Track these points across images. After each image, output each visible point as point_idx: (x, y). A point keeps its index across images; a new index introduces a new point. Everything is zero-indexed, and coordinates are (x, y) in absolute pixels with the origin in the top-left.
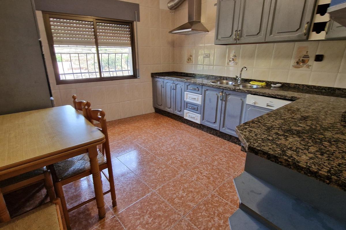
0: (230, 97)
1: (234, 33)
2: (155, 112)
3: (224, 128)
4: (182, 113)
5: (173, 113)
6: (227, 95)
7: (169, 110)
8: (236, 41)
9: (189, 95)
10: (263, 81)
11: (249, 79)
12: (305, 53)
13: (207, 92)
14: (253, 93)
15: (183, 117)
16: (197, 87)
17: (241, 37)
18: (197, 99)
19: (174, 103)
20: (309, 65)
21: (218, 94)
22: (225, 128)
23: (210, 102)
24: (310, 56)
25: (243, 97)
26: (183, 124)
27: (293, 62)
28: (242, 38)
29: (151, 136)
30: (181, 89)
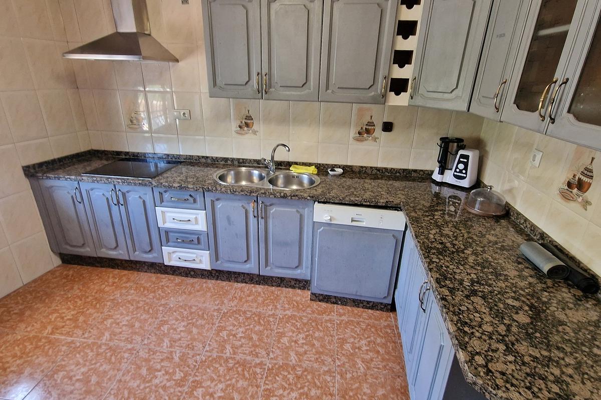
0: (273, 210)
1: (255, 78)
2: (63, 262)
3: (268, 268)
4: (155, 255)
5: (128, 259)
6: (266, 206)
7: (113, 254)
8: (260, 94)
9: (168, 215)
10: (310, 165)
11: (284, 162)
12: (368, 119)
13: (219, 205)
14: (322, 200)
15: (161, 262)
16: (190, 196)
17: (270, 87)
18: (193, 220)
19: (128, 236)
20: (376, 136)
21: (246, 206)
22: (270, 268)
23: (230, 224)
24: (375, 124)
25: (301, 207)
26: (163, 276)
27: (353, 132)
28: (271, 90)
29: (98, 355)
30: (144, 202)
